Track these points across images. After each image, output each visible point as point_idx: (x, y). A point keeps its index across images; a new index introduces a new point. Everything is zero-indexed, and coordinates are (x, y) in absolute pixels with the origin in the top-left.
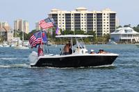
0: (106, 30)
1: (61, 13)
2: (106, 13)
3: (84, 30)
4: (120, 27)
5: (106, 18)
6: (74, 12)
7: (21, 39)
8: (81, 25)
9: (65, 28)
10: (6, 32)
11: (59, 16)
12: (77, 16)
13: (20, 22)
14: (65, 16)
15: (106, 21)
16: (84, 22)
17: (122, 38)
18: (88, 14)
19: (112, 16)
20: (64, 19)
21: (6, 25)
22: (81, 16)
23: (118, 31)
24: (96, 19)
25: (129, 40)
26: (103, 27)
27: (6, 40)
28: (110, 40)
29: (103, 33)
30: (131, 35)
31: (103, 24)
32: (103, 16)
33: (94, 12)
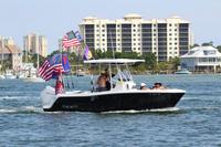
0: (173, 51)
1: (100, 22)
2: (173, 23)
3: (137, 51)
4: (196, 45)
5: (173, 32)
6: (120, 21)
7: (35, 66)
8: (133, 42)
9: (106, 47)
10: (10, 55)
11: (96, 28)
12: (127, 28)
13: (34, 38)
14: (105, 28)
15: (173, 37)
16: (137, 37)
17: (199, 64)
18: (144, 25)
19: (184, 28)
20: (106, 33)
21: (11, 43)
22: (133, 28)
23: (192, 52)
24: (157, 33)
25: (211, 67)
26: (169, 46)
27: (11, 67)
28: (179, 68)
29: (169, 55)
30: (214, 60)
31: (168, 42)
32: (168, 28)
33: (153, 22)
